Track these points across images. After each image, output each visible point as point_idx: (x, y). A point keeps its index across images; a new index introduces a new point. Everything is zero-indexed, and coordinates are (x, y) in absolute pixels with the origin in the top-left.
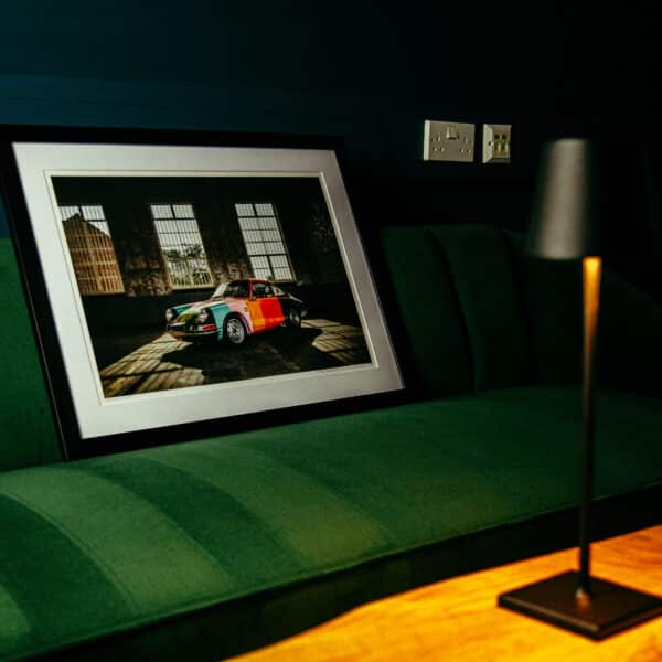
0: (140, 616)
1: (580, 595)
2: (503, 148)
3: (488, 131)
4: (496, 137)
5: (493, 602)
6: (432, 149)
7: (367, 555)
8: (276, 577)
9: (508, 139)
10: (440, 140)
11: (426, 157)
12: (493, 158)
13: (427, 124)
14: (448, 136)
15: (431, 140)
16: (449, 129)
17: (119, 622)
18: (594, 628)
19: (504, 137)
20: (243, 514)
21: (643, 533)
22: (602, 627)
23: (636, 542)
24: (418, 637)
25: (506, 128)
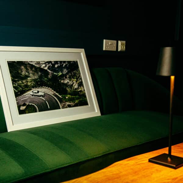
0: (51, 168)
1: (169, 159)
2: (123, 47)
3: (120, 42)
4: (122, 44)
5: (148, 161)
6: (105, 47)
7: (104, 153)
8: (82, 158)
9: (125, 45)
10: (107, 45)
11: (104, 49)
12: (121, 50)
13: (104, 40)
14: (110, 44)
15: (105, 45)
16: (110, 42)
17: (46, 170)
18: (175, 166)
19: (124, 44)
20: (71, 142)
21: (177, 145)
22: (176, 166)
23: (176, 147)
24: (132, 169)
25: (124, 42)
